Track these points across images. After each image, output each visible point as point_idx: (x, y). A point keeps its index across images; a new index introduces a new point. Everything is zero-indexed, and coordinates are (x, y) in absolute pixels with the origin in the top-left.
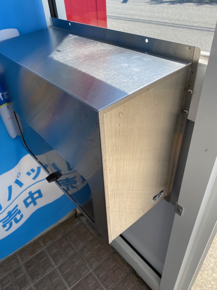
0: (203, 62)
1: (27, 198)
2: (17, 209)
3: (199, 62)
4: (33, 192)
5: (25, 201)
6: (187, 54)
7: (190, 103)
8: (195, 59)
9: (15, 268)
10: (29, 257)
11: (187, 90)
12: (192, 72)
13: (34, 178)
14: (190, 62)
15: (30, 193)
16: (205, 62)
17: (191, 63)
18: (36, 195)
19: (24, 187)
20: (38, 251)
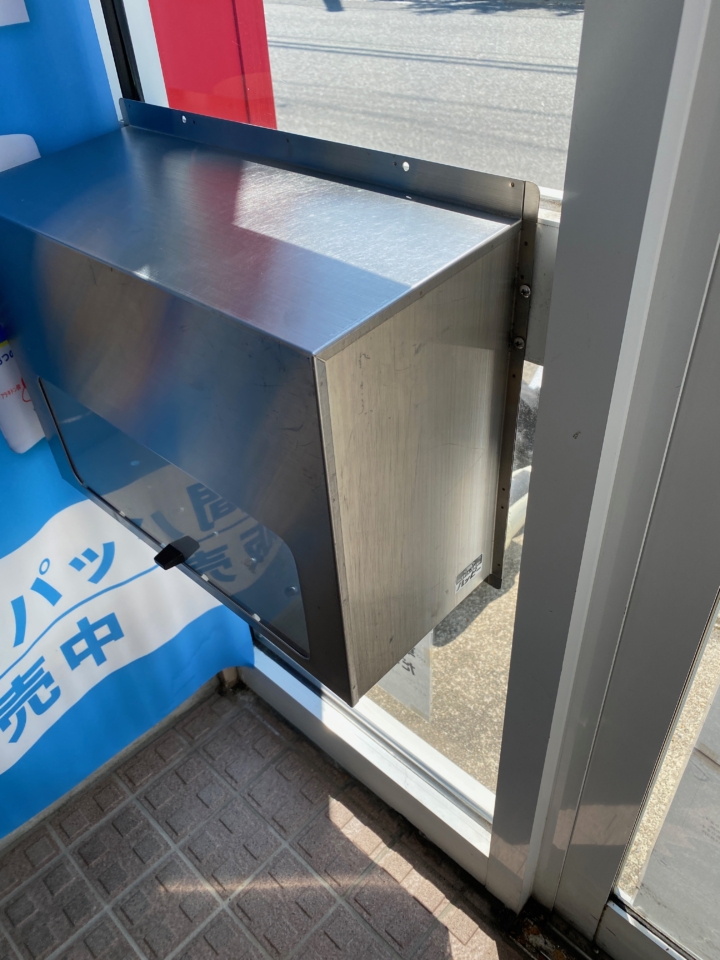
0: (549, 215)
1: (75, 640)
2: (42, 671)
3: (539, 217)
4: (91, 622)
5: (67, 648)
6: (508, 200)
7: (528, 320)
8: (528, 210)
9: (47, 865)
10: (86, 829)
11: (519, 288)
12: (526, 244)
13: (96, 579)
14: (518, 220)
15: (83, 623)
16: (556, 215)
17: (520, 221)
18: (102, 632)
19: (63, 605)
20: (113, 808)
